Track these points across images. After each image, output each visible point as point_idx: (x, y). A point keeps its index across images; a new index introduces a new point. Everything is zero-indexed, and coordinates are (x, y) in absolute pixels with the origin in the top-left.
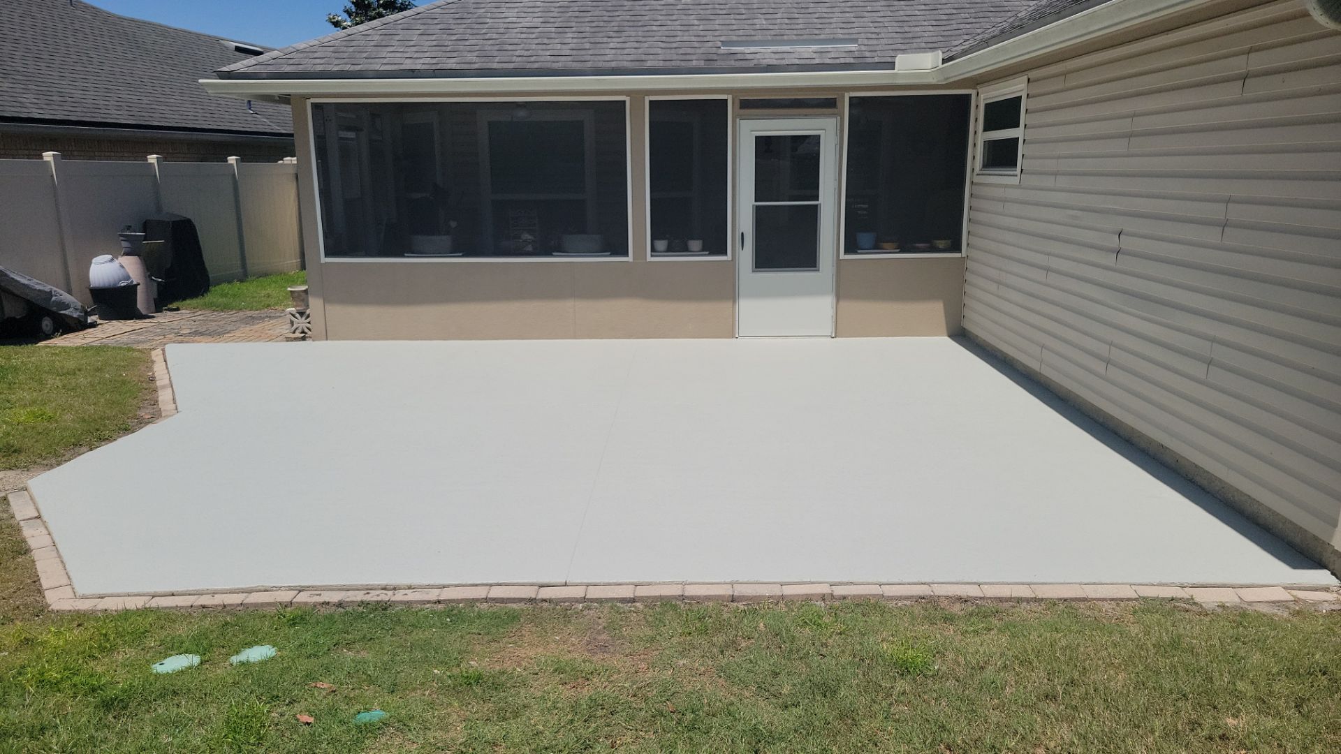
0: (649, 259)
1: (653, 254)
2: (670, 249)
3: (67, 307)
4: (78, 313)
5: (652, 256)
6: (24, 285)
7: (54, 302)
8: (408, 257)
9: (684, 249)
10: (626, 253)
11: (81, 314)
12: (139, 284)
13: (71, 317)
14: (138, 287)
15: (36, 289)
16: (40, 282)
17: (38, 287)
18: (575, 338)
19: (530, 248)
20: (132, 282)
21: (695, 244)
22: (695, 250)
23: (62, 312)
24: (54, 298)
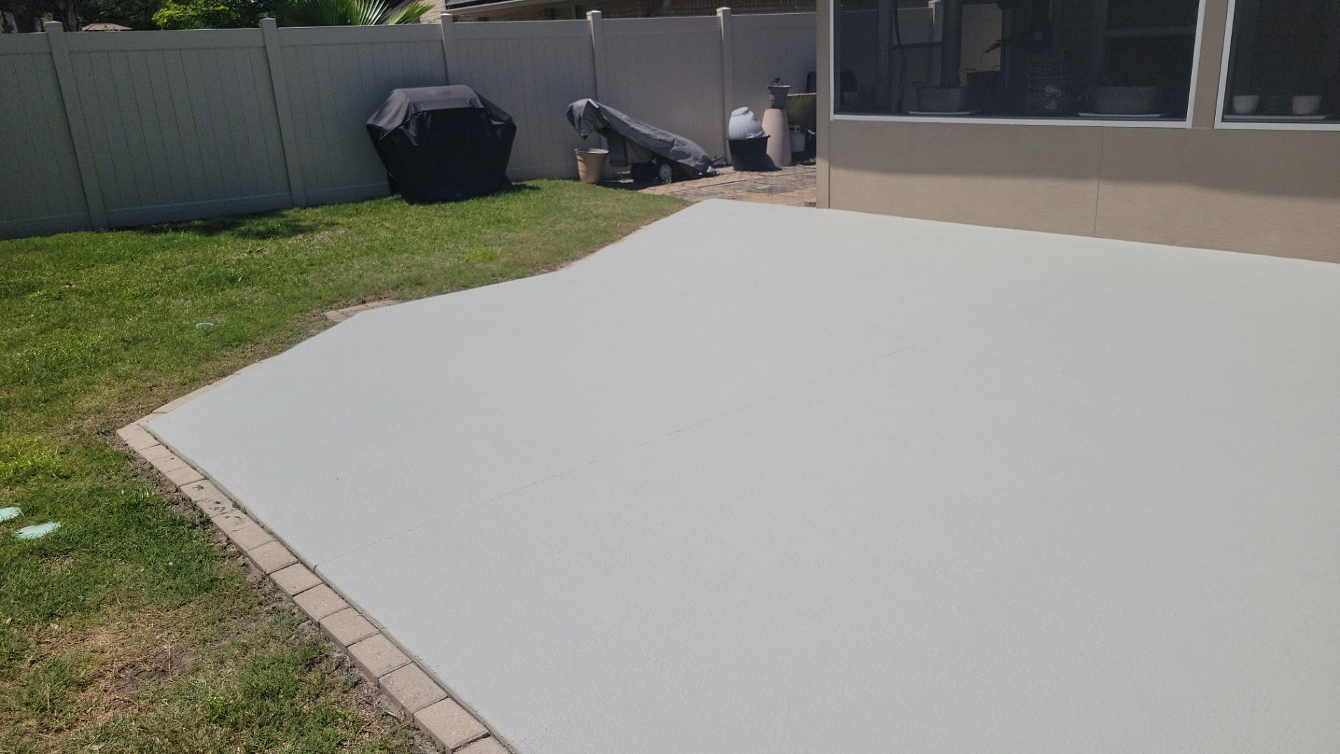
0: (1219, 124)
1: (1226, 117)
2: (1262, 111)
3: (687, 156)
4: (697, 163)
5: (1223, 120)
6: (644, 135)
7: (673, 151)
8: (912, 115)
9: (1283, 111)
10: (1181, 116)
11: (700, 164)
12: (769, 136)
13: (688, 167)
14: (769, 139)
15: (656, 139)
16: (664, 132)
17: (659, 137)
18: (1094, 235)
19: (1052, 106)
20: (764, 133)
21: (1303, 103)
22: (1301, 113)
23: (680, 161)
24: (674, 148)
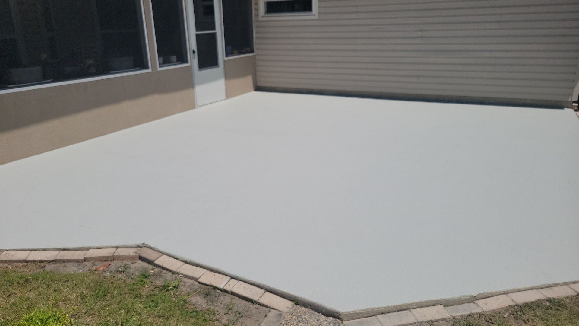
0: (158, 69)
2: (164, 62)
5: (160, 67)
10: (147, 68)
21: (174, 58)
22: (174, 62)
